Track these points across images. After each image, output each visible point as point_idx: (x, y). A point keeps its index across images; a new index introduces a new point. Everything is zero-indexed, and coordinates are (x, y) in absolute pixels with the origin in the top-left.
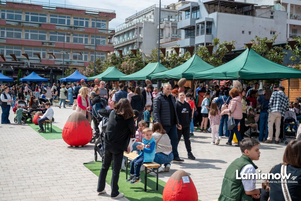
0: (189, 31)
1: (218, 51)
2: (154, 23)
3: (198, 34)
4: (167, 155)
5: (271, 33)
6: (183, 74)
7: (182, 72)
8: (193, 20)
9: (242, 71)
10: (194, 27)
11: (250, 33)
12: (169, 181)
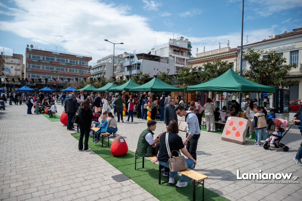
0: (129, 68)
1: (142, 78)
2: (111, 63)
3: (133, 69)
4: (114, 128)
5: (167, 70)
6: (124, 89)
7: (124, 88)
8: (131, 63)
9: (152, 87)
10: (131, 66)
11: (158, 69)
12: (114, 141)
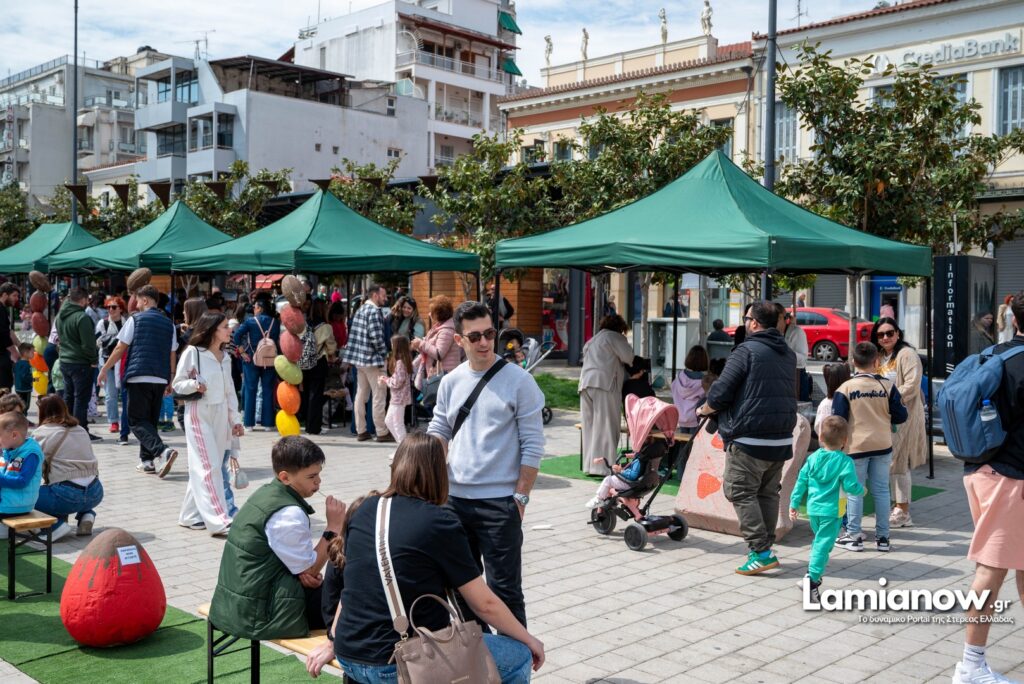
0: (170, 138)
1: (244, 195)
2: (63, 110)
3: (194, 146)
4: (83, 488)
5: (390, 153)
6: (142, 256)
7: (140, 250)
8: (179, 108)
9: (306, 249)
10: (183, 126)
11: (336, 149)
